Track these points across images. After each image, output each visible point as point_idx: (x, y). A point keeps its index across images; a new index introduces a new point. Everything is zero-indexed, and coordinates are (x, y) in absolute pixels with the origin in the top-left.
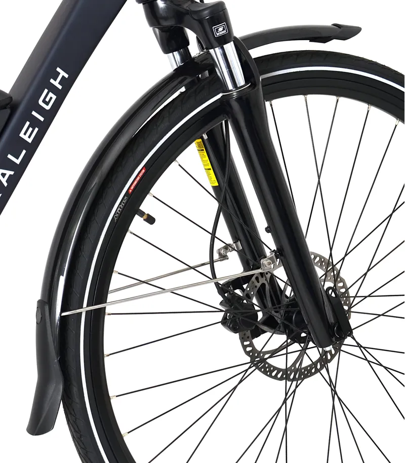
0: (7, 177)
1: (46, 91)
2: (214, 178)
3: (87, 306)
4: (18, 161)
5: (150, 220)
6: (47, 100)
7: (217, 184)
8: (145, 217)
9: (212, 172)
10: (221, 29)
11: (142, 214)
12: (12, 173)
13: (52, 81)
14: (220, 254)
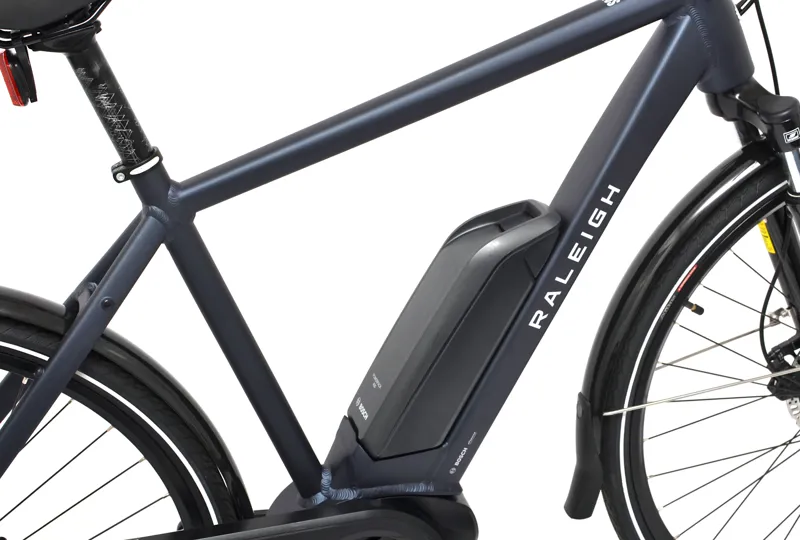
0: (553, 298)
1: (597, 210)
2: (771, 245)
3: (629, 406)
4: (565, 282)
5: (699, 310)
6: (597, 218)
7: (773, 252)
8: (694, 308)
9: (769, 240)
10: (793, 135)
11: (690, 305)
12: (559, 293)
13: (603, 199)
14: (771, 319)
